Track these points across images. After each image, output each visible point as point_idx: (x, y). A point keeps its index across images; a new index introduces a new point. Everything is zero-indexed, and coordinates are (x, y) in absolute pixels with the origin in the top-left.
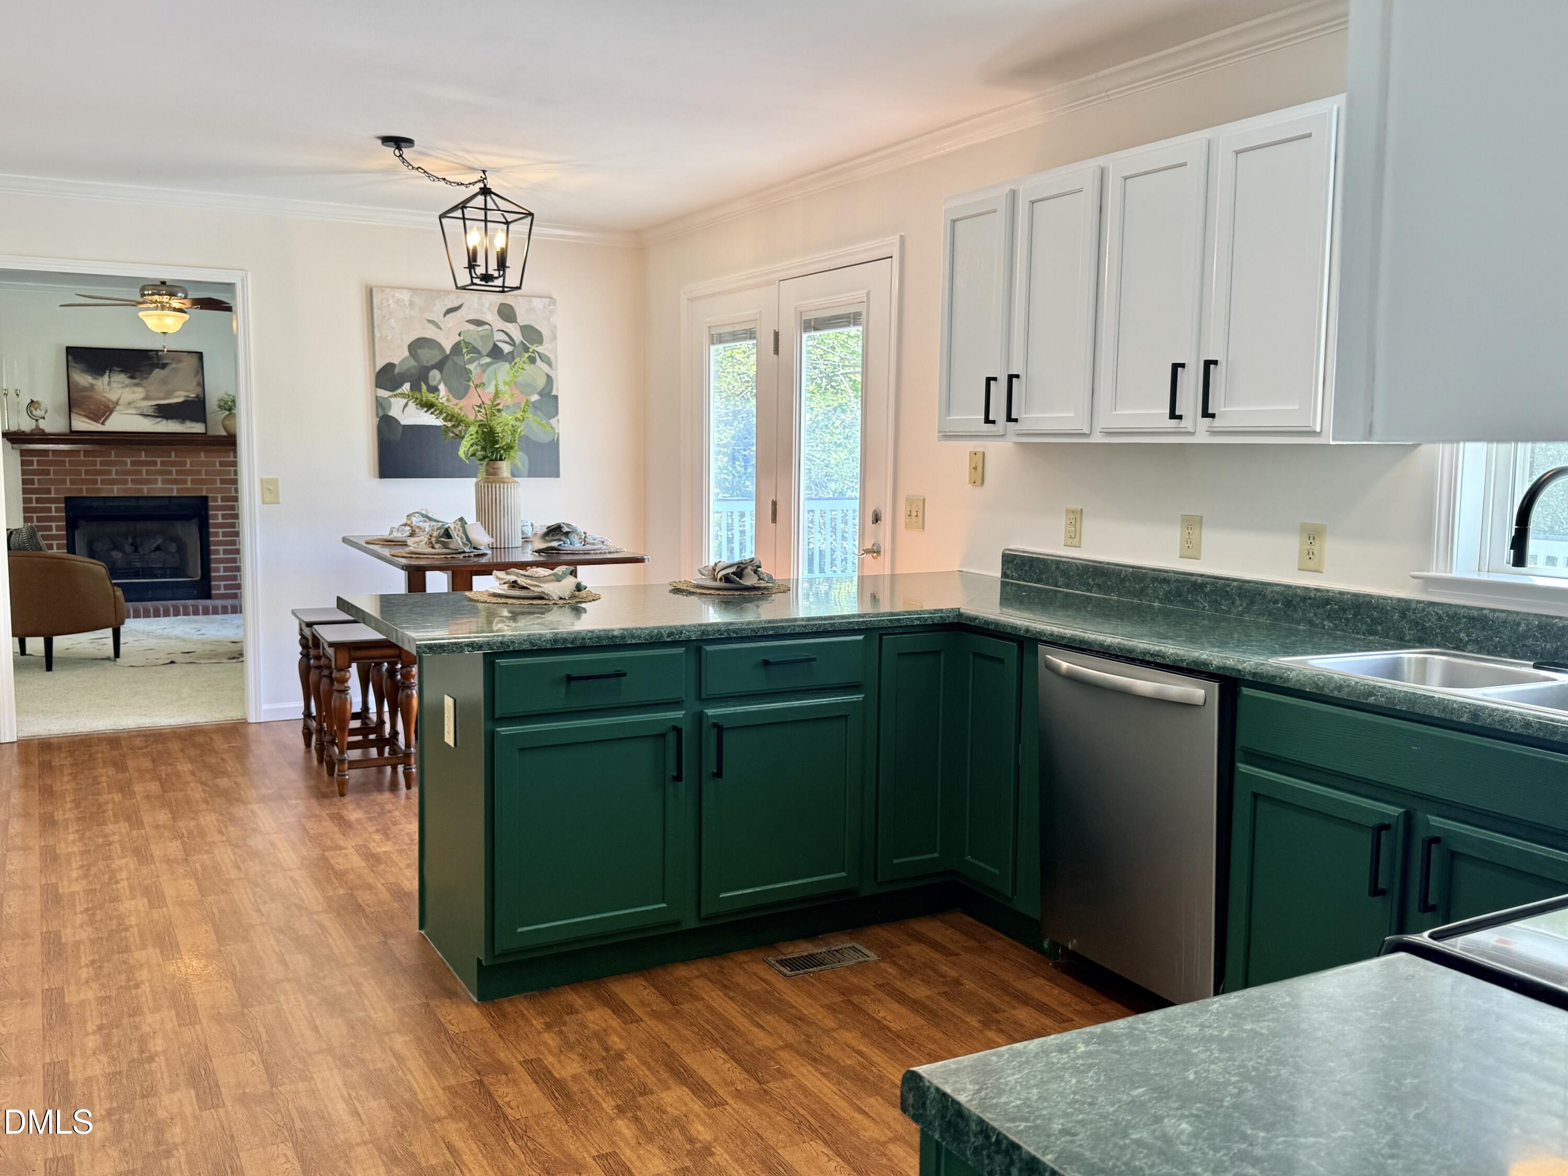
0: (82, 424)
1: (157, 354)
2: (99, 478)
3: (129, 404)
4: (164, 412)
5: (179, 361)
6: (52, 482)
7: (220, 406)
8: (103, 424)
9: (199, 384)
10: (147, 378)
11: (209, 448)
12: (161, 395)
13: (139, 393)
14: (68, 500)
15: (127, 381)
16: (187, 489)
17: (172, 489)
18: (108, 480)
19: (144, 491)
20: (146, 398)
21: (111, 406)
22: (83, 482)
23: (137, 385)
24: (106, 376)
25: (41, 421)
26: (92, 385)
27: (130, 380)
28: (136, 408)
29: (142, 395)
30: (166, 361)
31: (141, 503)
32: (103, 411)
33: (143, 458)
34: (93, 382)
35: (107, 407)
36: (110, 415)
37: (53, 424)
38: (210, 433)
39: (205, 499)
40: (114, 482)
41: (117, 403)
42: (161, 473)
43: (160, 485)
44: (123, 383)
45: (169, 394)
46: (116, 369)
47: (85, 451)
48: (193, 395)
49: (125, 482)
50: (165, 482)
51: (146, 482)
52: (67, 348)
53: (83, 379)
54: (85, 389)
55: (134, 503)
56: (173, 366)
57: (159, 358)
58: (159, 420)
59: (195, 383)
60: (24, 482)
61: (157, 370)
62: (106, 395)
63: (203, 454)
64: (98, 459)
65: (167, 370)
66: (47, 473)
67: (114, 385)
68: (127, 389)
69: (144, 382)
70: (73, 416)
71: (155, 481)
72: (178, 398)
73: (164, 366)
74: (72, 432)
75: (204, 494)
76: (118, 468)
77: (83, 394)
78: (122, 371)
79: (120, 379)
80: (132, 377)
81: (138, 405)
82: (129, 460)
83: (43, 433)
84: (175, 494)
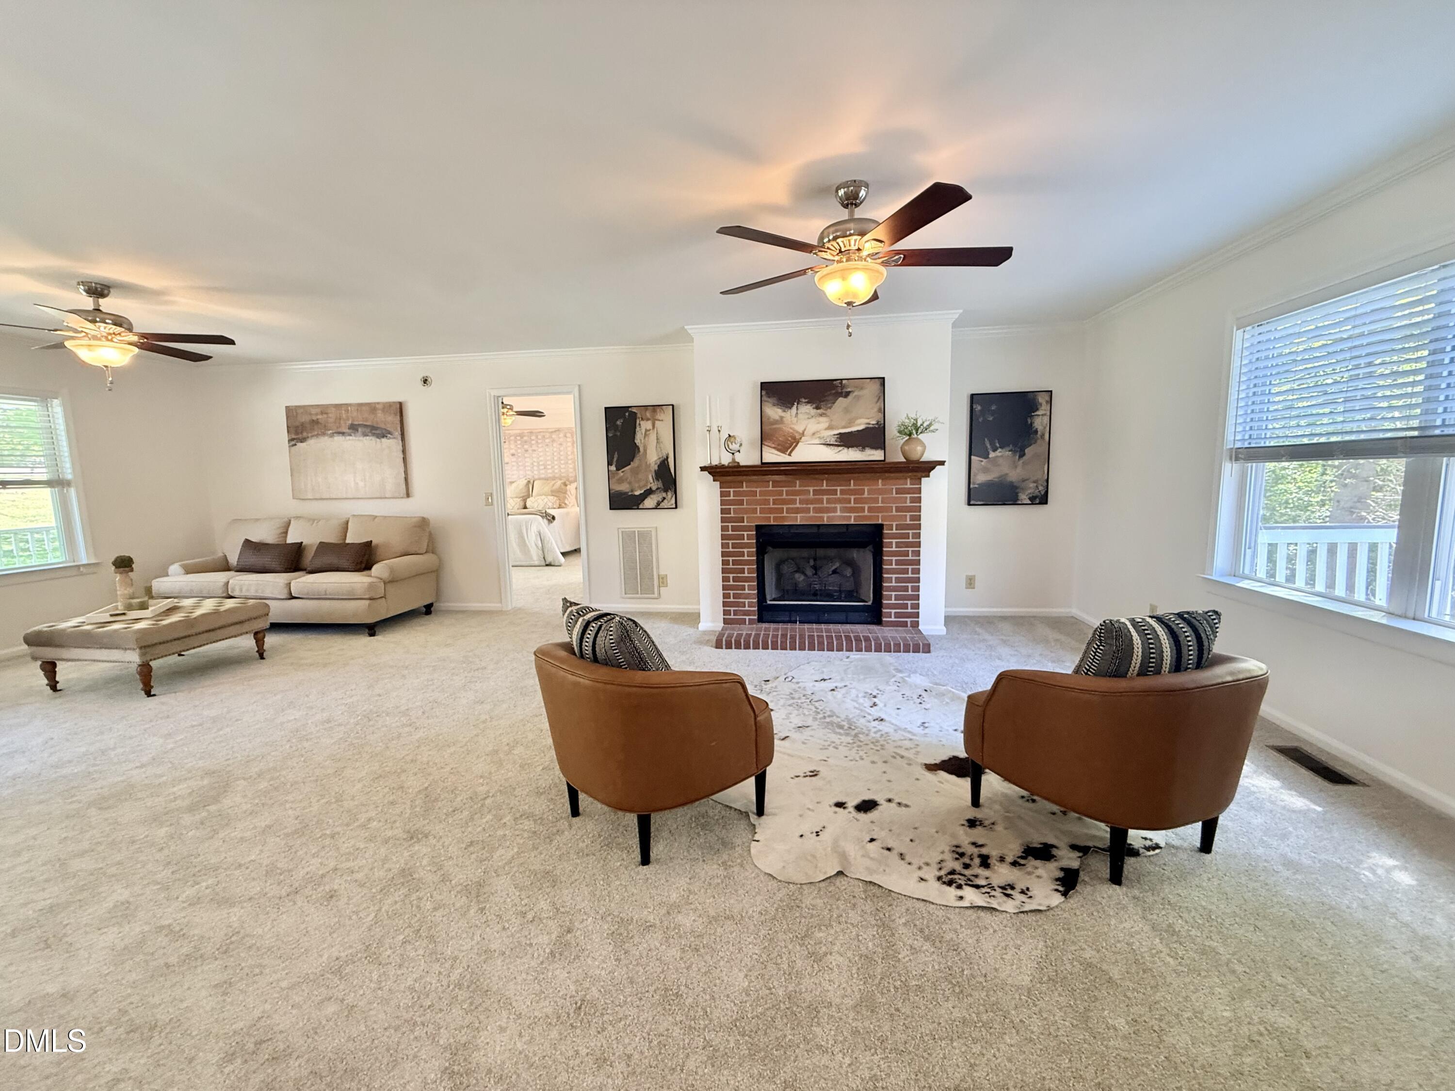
0: (772, 456)
1: (841, 383)
2: (785, 507)
3: (814, 434)
4: (846, 440)
5: (862, 388)
6: (746, 511)
7: (900, 432)
8: (790, 455)
9: (879, 411)
10: (830, 408)
11: (887, 475)
12: (843, 424)
13: (824, 422)
14: (758, 528)
15: (814, 412)
16: (865, 517)
17: (850, 517)
18: (792, 508)
19: (826, 519)
20: (830, 428)
21: (798, 437)
22: (771, 511)
23: (821, 415)
24: (795, 406)
25: (737, 454)
26: (782, 417)
27: (815, 411)
28: (819, 438)
29: (827, 425)
30: (849, 390)
31: (822, 530)
32: (789, 443)
33: (825, 487)
34: (783, 414)
35: (794, 438)
36: (796, 446)
37: (748, 457)
38: (887, 461)
39: (880, 527)
40: (797, 511)
41: (803, 434)
42: (839, 501)
43: (839, 514)
44: (808, 414)
45: (851, 423)
46: (804, 400)
47: (773, 482)
48: (874, 422)
49: (807, 510)
50: (844, 510)
51: (828, 510)
52: (762, 383)
53: (774, 412)
54: (776, 422)
55: (815, 530)
56: (856, 393)
57: (843, 386)
58: (840, 448)
59: (876, 410)
60: (723, 511)
61: (841, 399)
62: (793, 426)
63: (880, 481)
64: (784, 489)
65: (850, 397)
66: (741, 503)
67: (800, 416)
68: (813, 420)
69: (829, 412)
70: (765, 448)
71: (834, 510)
72: (859, 425)
73: (847, 394)
74: (762, 463)
75: (880, 522)
76: (802, 497)
77: (774, 426)
78: (808, 402)
79: (806, 409)
80: (817, 408)
81: (822, 435)
82: (811, 489)
83: (738, 466)
84: (852, 522)
